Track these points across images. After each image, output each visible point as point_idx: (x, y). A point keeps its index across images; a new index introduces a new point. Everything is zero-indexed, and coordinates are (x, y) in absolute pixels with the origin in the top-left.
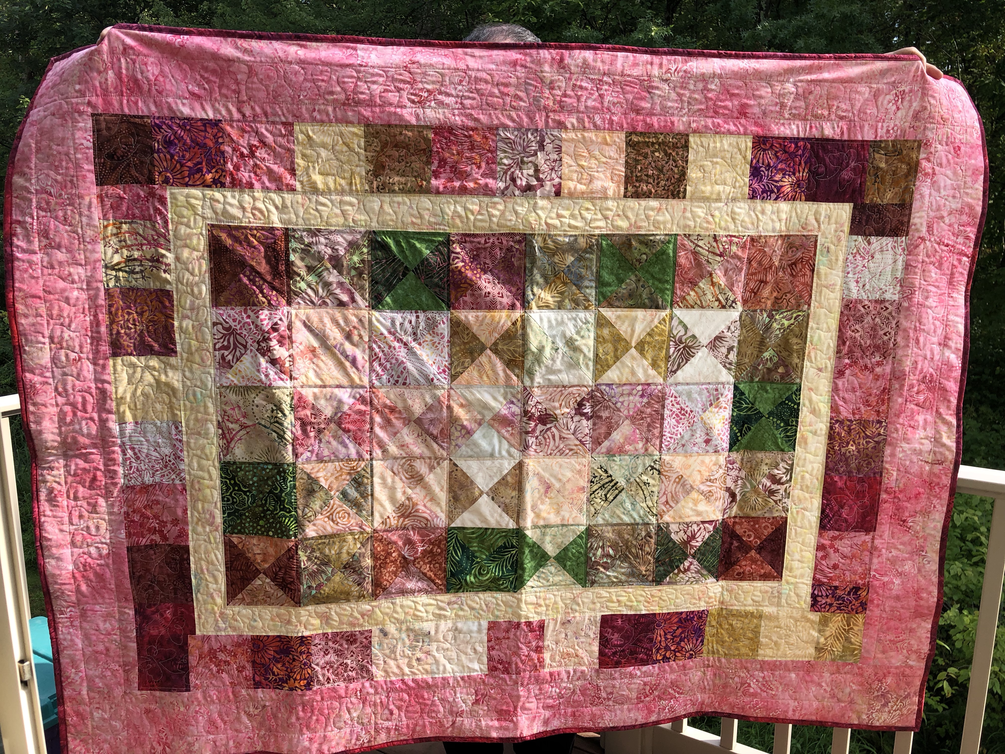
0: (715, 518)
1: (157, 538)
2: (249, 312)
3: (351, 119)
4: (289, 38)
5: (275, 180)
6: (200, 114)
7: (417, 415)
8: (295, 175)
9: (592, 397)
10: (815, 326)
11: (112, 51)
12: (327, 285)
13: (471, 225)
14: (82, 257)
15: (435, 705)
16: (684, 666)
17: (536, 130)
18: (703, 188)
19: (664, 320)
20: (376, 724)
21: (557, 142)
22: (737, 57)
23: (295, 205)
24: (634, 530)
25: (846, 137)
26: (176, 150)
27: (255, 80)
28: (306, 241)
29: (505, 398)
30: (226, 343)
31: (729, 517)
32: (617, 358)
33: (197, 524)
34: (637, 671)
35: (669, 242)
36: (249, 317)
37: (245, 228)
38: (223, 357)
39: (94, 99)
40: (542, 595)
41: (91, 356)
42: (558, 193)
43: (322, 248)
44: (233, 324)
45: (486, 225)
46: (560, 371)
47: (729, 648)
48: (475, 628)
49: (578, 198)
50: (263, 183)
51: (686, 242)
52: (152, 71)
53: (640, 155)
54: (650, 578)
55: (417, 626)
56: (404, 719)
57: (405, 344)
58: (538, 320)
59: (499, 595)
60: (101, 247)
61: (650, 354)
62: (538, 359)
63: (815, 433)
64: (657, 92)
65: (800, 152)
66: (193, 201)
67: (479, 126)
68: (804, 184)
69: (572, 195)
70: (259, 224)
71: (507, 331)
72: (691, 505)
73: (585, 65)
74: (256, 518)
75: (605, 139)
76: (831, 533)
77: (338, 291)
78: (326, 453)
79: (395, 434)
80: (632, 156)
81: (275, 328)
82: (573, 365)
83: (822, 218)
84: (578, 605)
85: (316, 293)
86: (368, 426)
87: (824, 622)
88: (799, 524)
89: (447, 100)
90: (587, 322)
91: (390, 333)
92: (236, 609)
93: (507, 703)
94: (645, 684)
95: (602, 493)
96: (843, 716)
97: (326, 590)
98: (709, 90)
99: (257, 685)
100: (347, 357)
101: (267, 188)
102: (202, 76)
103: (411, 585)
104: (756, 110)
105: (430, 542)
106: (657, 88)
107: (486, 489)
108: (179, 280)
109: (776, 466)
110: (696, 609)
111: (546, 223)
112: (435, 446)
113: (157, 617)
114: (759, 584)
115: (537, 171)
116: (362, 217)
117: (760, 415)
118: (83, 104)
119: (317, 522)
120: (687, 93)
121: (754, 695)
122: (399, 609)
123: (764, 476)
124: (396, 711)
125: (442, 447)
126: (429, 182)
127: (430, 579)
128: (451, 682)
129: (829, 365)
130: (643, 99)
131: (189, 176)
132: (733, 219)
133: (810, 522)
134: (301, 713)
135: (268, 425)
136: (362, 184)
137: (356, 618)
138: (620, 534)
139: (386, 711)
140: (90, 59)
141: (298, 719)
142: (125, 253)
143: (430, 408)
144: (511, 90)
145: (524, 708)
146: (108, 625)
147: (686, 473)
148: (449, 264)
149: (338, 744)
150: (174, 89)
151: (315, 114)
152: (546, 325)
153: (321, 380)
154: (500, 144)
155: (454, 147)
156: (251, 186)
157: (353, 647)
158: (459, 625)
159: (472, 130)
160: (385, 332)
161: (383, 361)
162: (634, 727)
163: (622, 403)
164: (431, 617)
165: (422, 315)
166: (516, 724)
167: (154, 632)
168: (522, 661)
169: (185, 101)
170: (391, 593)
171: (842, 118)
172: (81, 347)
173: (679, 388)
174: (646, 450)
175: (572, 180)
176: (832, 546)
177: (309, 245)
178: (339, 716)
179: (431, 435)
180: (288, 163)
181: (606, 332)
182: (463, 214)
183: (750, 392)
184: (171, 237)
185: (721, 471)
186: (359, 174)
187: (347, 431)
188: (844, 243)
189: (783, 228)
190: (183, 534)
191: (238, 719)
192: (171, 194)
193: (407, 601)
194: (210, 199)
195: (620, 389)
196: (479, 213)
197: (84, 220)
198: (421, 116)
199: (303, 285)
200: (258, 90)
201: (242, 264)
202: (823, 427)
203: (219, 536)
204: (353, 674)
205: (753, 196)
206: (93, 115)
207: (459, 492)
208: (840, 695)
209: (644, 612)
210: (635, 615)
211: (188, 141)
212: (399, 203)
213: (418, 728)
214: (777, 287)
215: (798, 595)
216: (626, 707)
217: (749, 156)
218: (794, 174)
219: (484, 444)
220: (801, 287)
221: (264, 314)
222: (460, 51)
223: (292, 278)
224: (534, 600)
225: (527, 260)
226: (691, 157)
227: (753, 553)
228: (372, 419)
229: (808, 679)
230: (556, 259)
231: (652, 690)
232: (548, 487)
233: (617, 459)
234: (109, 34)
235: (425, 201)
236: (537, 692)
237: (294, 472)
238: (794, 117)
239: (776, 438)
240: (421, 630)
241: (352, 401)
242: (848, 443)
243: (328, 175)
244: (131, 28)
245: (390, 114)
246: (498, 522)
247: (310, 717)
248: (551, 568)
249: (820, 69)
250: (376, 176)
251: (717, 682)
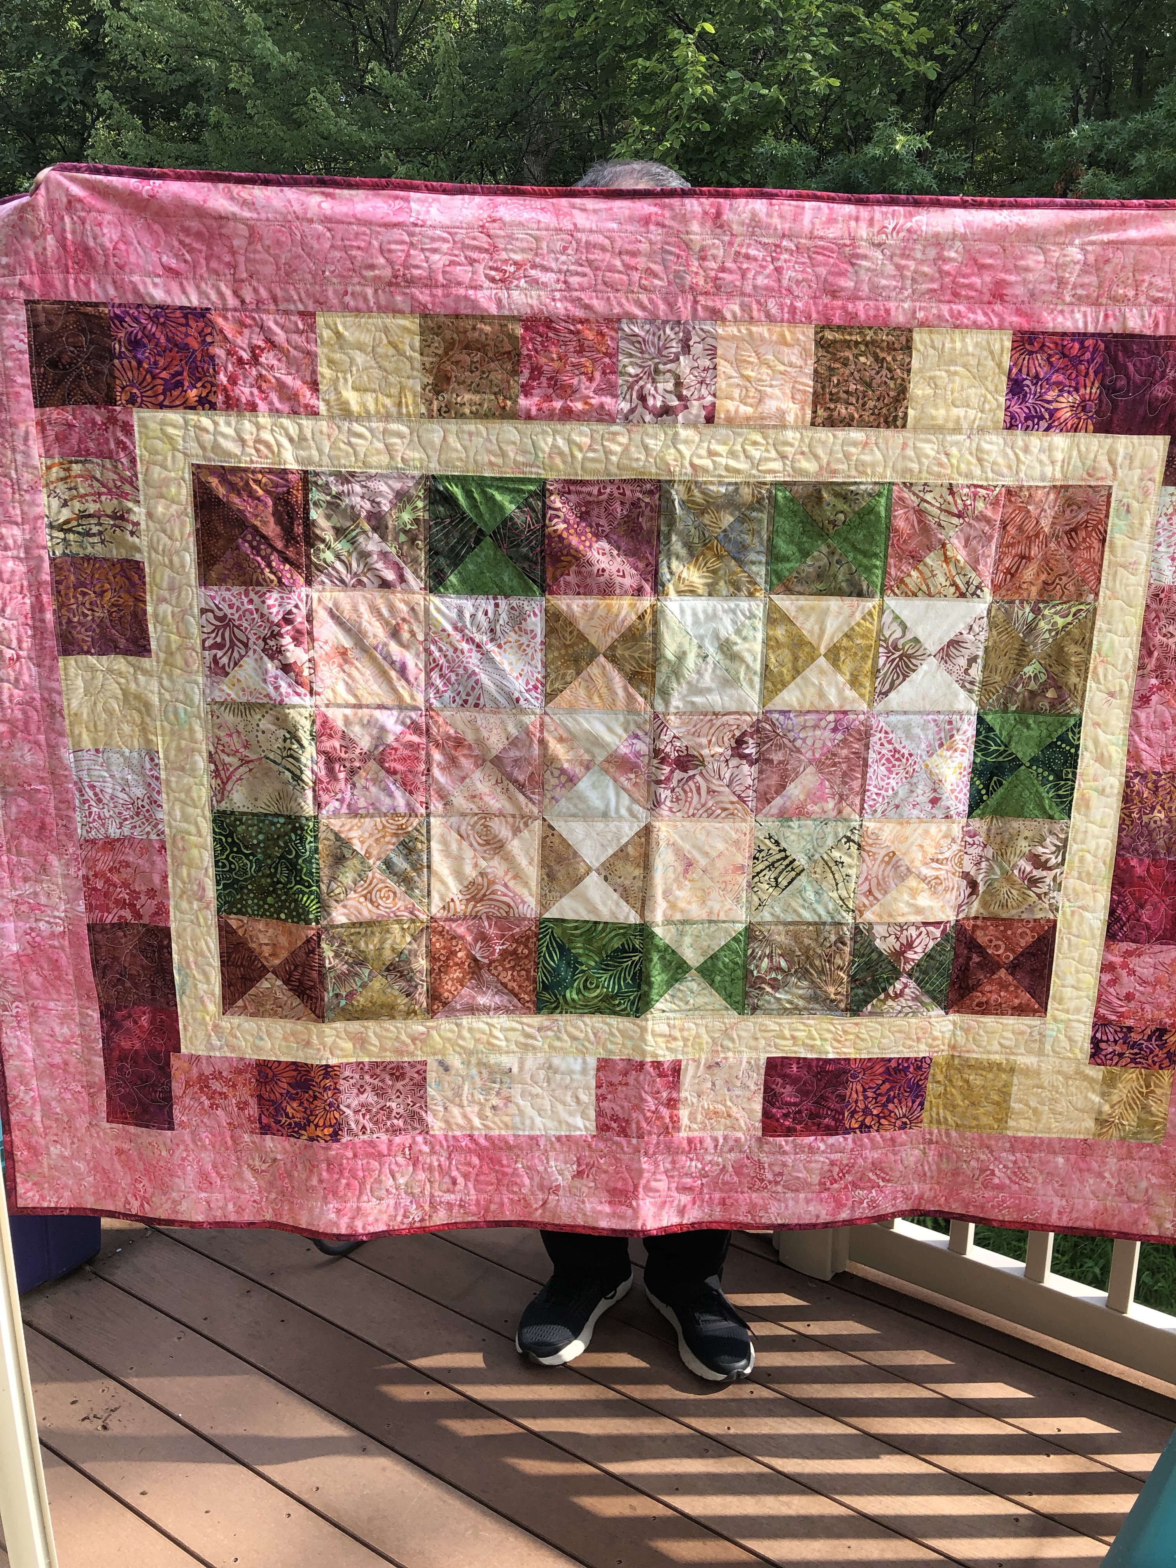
0: (944, 918)
1: (127, 914)
2: (252, 595)
3: (401, 306)
4: (309, 183)
5: (289, 399)
6: (180, 300)
7: (494, 753)
8: (317, 390)
9: (758, 731)
10: (1104, 626)
11: (51, 206)
12: (364, 555)
13: (579, 466)
14: (18, 512)
15: (519, 1176)
16: (892, 1139)
17: (679, 323)
18: (933, 412)
19: (870, 614)
20: (432, 1196)
21: (710, 341)
22: (991, 206)
23: (318, 436)
24: (818, 933)
25: (1161, 331)
26: (143, 354)
27: (259, 247)
28: (334, 490)
29: (626, 730)
30: (219, 640)
31: (967, 918)
32: (797, 672)
33: (181, 897)
34: (821, 1143)
35: (879, 494)
36: (251, 601)
37: (246, 470)
38: (215, 660)
39: (27, 278)
40: (677, 1022)
41: (33, 655)
42: (710, 419)
43: (356, 500)
44: (229, 612)
45: (601, 466)
46: (709, 690)
47: (963, 1116)
48: (577, 1066)
49: (740, 426)
50: (271, 403)
51: (907, 495)
52: (109, 235)
53: (836, 360)
54: (842, 1005)
55: (493, 1059)
56: (472, 1192)
57: (478, 646)
58: (677, 612)
59: (614, 1020)
60: (43, 498)
61: (847, 667)
62: (676, 672)
63: (1102, 792)
64: (864, 263)
65: (1088, 356)
66: (171, 430)
67: (592, 317)
68: (1092, 406)
69: (731, 422)
70: (265, 464)
71: (630, 628)
72: (906, 897)
73: (755, 223)
74: (263, 893)
75: (783, 336)
76: (1125, 946)
77: (380, 565)
78: (362, 803)
79: (463, 779)
80: (825, 362)
81: (287, 619)
82: (729, 681)
83: (1120, 460)
84: (732, 1040)
85: (348, 567)
86: (423, 767)
87: (1110, 1082)
88: (1074, 931)
89: (546, 277)
90: (752, 616)
91: (456, 628)
92: (236, 1020)
93: (624, 1180)
94: (833, 1163)
95: (770, 875)
96: (1136, 1222)
97: (361, 1000)
98: (946, 260)
99: (265, 1130)
100: (393, 663)
101: (277, 411)
102: (181, 242)
103: (482, 1000)
104: (1019, 290)
105: (514, 939)
106: (865, 257)
107: (596, 865)
108: (152, 547)
109: (1041, 842)
110: (913, 1055)
111: (692, 465)
112: (521, 798)
113: (129, 1024)
114: (1011, 1021)
115: (678, 384)
116: (415, 455)
117: (1016, 764)
118: (12, 286)
119: (349, 903)
120: (912, 264)
121: (1001, 1187)
122: (466, 1033)
123: (1022, 855)
124: (461, 1180)
125: (531, 800)
126: (515, 402)
127: (512, 991)
128: (542, 1143)
129: (1126, 688)
130: (843, 274)
131: (164, 393)
132: (980, 460)
133: (1091, 928)
134: (325, 1174)
135: (278, 759)
136: (416, 404)
137: (403, 1043)
138: (796, 937)
139: (447, 1180)
140: (21, 218)
141: (321, 1181)
142: (77, 505)
143: (514, 743)
144: (641, 262)
145: (648, 1189)
146: (65, 1030)
147: (899, 849)
148: (544, 526)
149: (377, 1220)
150: (141, 262)
151: (347, 299)
152: (689, 619)
153: (355, 696)
154: (623, 344)
155: (553, 349)
156: (253, 407)
157: (399, 1085)
158: (556, 1061)
159: (581, 322)
160: (449, 628)
161: (445, 671)
162: (814, 1226)
163: (804, 740)
164: (513, 1047)
165: (503, 603)
166: (636, 1211)
167: (126, 1045)
168: (646, 1119)
169: (157, 280)
170: (454, 1010)
171: (1156, 301)
172: (20, 641)
173: (892, 718)
174: (840, 812)
175: (732, 399)
176: (1125, 966)
177: (338, 496)
178: (379, 1181)
179: (515, 782)
180: (308, 374)
181: (780, 632)
182: (566, 449)
183: (1002, 727)
184: (140, 483)
185: (955, 847)
186: (412, 389)
187: (392, 772)
188: (1153, 498)
189: (1058, 475)
190: (162, 911)
191: (240, 1175)
192: (140, 419)
193: (479, 1023)
194: (195, 426)
195: (802, 719)
196: (591, 449)
197: (19, 457)
198: (505, 302)
199: (329, 556)
200: (264, 263)
201: (241, 523)
202: (1115, 782)
203: (210, 917)
204: (400, 1123)
205: (1011, 425)
206: (27, 302)
207: (556, 868)
208: (1132, 1192)
209: (831, 1056)
210: (818, 1060)
211: (163, 340)
212: (470, 434)
213: (493, 1207)
214: (1047, 565)
215: (1070, 1039)
216: (802, 1196)
217: (1007, 363)
218: (1077, 390)
219: (595, 799)
220: (1084, 566)
221: (272, 599)
222: (564, 201)
223: (312, 546)
224: (665, 1029)
225: (662, 521)
226: (915, 364)
227: (1002, 973)
228: (428, 755)
229: (1082, 1165)
230: (706, 519)
231: (843, 1173)
232: (689, 865)
233: (794, 824)
234: (47, 179)
235: (510, 431)
236: (669, 1166)
237: (316, 830)
238: (1080, 300)
239: (1042, 799)
240: (499, 1065)
241: (399, 729)
242: (1153, 808)
243: (366, 390)
244: (78, 170)
245: (458, 298)
246: (613, 913)
247: (338, 1180)
248: (692, 984)
249: (1123, 223)
250: (437, 393)
251: (944, 1166)
